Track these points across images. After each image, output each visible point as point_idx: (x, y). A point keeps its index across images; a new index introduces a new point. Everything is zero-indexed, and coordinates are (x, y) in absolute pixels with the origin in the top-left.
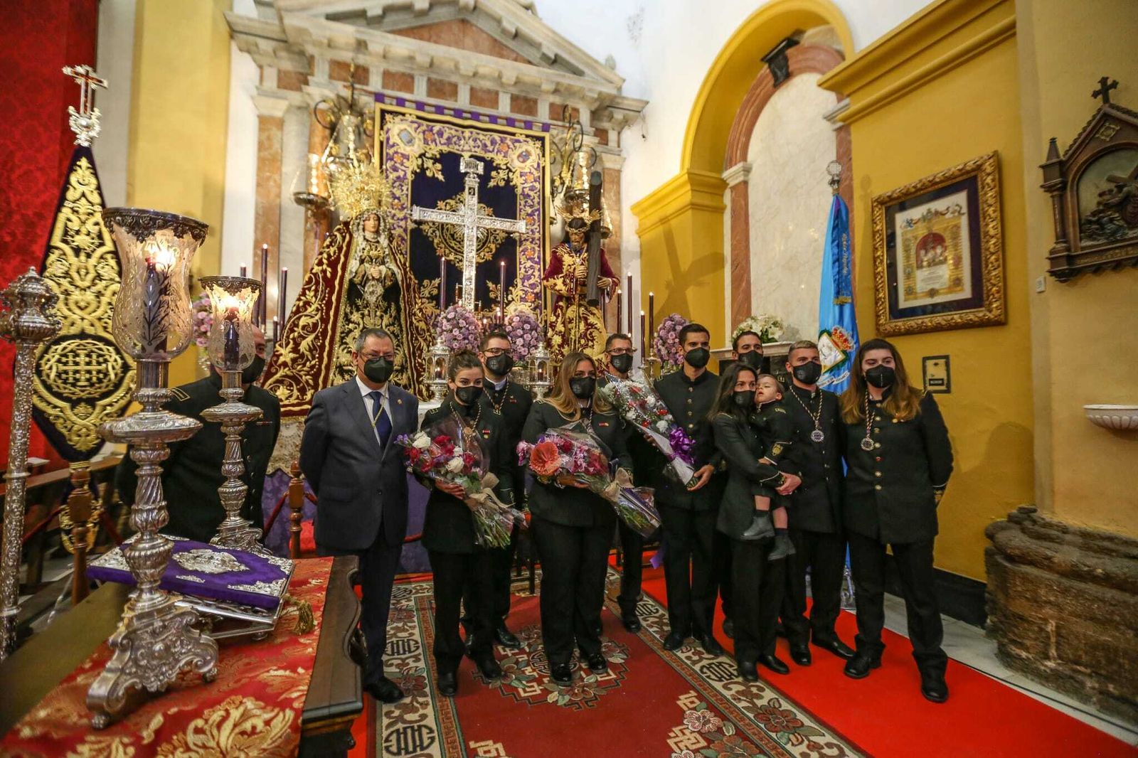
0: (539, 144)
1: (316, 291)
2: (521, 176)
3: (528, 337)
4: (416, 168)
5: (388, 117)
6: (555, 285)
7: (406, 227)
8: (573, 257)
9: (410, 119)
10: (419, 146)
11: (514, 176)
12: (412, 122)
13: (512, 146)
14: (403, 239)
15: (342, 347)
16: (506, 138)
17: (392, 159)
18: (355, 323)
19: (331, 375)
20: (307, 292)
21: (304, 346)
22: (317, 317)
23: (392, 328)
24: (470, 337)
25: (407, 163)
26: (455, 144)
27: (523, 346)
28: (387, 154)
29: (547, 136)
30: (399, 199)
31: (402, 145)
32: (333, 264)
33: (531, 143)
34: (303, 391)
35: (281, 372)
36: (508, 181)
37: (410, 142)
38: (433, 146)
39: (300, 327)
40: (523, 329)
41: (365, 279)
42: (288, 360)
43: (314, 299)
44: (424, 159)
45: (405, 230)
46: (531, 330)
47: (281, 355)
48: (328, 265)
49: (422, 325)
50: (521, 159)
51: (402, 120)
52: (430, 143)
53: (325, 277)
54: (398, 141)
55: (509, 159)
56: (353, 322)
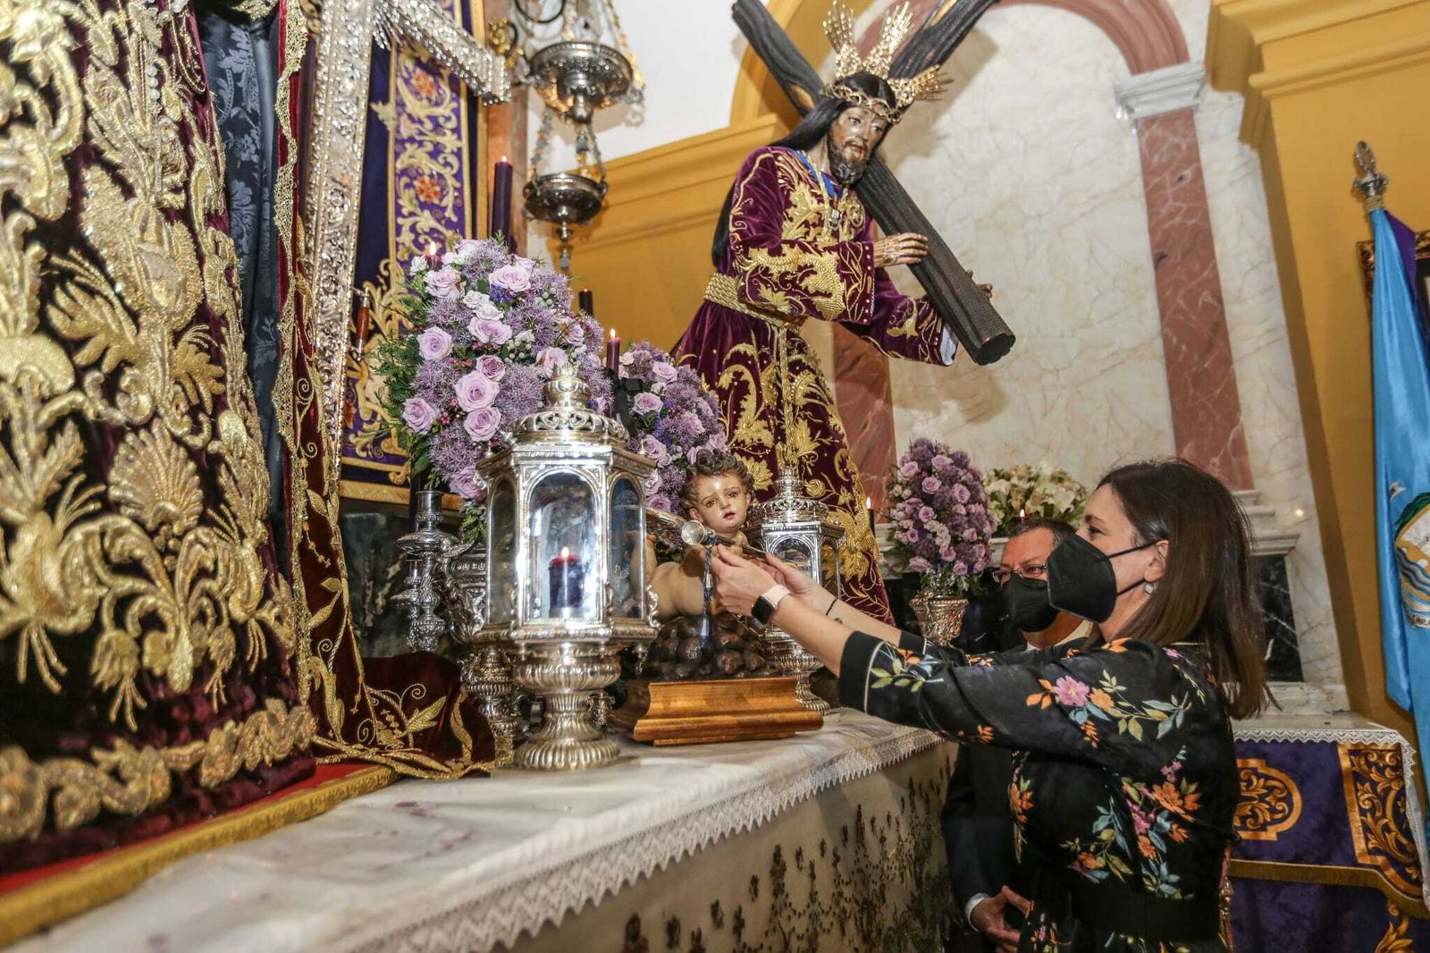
8: (818, 198)
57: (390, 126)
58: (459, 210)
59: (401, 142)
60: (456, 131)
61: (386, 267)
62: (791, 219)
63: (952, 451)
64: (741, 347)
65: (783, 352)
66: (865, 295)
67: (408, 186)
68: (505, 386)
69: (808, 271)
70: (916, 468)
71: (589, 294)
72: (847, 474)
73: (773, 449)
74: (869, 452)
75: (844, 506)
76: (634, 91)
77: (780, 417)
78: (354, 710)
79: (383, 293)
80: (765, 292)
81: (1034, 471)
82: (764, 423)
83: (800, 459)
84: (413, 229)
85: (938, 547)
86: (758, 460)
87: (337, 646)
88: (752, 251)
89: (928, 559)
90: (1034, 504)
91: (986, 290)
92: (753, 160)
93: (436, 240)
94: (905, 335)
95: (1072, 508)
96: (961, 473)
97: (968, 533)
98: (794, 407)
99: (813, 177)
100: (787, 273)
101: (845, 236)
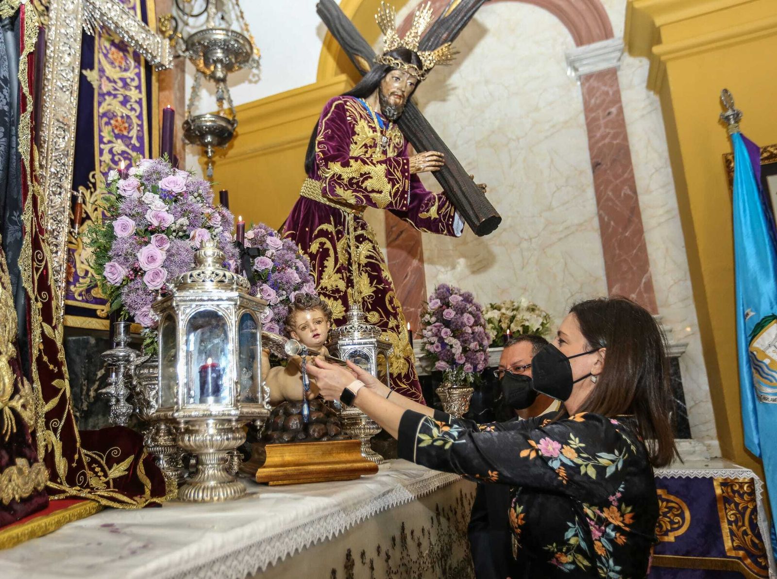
57: (95, 85)
58: (140, 139)
59: (102, 95)
60: (138, 87)
61: (93, 176)
62: (356, 143)
63: (462, 292)
64: (324, 226)
65: (351, 229)
66: (404, 192)
67: (107, 124)
68: (170, 254)
69: (366, 176)
70: (439, 303)
71: (226, 192)
72: (394, 308)
73: (346, 292)
74: (409, 292)
75: (392, 328)
76: (253, 60)
77: (350, 271)
78: (74, 465)
79: (91, 193)
80: (339, 191)
81: (516, 304)
82: (339, 275)
83: (363, 298)
84: (110, 151)
85: (454, 355)
86: (336, 299)
87: (62, 423)
88: (331, 164)
89: (448, 362)
90: (516, 325)
91: (483, 188)
92: (330, 105)
93: (125, 159)
94: (430, 218)
95: (541, 328)
96: (468, 306)
97: (473, 345)
98: (359, 265)
99: (370, 115)
100: (353, 178)
101: (391, 154)
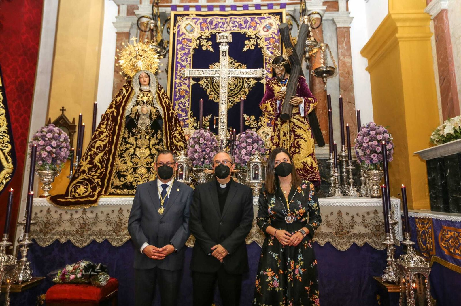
0: (278, 17)
1: (107, 125)
2: (266, 41)
3: (249, 148)
4: (195, 46)
5: (179, 18)
6: (266, 107)
7: (189, 84)
8: (280, 86)
9: (192, 17)
10: (197, 32)
11: (261, 42)
12: (194, 19)
13: (259, 22)
14: (187, 91)
15: (121, 160)
16: (255, 18)
17: (181, 43)
18: (131, 144)
19: (112, 178)
20: (102, 125)
21: (96, 160)
22: (106, 141)
23: (157, 147)
24: (206, 150)
25: (190, 44)
26: (221, 27)
27: (246, 155)
28: (178, 40)
29: (284, 11)
30: (185, 67)
31: (187, 33)
32: (118, 107)
33: (273, 17)
34: (94, 189)
35: (81, 177)
36: (257, 45)
37: (192, 31)
38: (207, 31)
39: (95, 148)
40: (247, 142)
41: (138, 116)
42: (86, 169)
43: (105, 130)
44: (201, 40)
45: (188, 86)
46: (253, 143)
47: (82, 165)
48: (115, 108)
49: (181, 144)
50: (265, 30)
51: (187, 19)
52: (205, 29)
53: (113, 116)
54: (185, 32)
55: (257, 31)
56: (130, 143)
99: (278, 82)
